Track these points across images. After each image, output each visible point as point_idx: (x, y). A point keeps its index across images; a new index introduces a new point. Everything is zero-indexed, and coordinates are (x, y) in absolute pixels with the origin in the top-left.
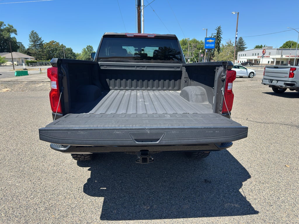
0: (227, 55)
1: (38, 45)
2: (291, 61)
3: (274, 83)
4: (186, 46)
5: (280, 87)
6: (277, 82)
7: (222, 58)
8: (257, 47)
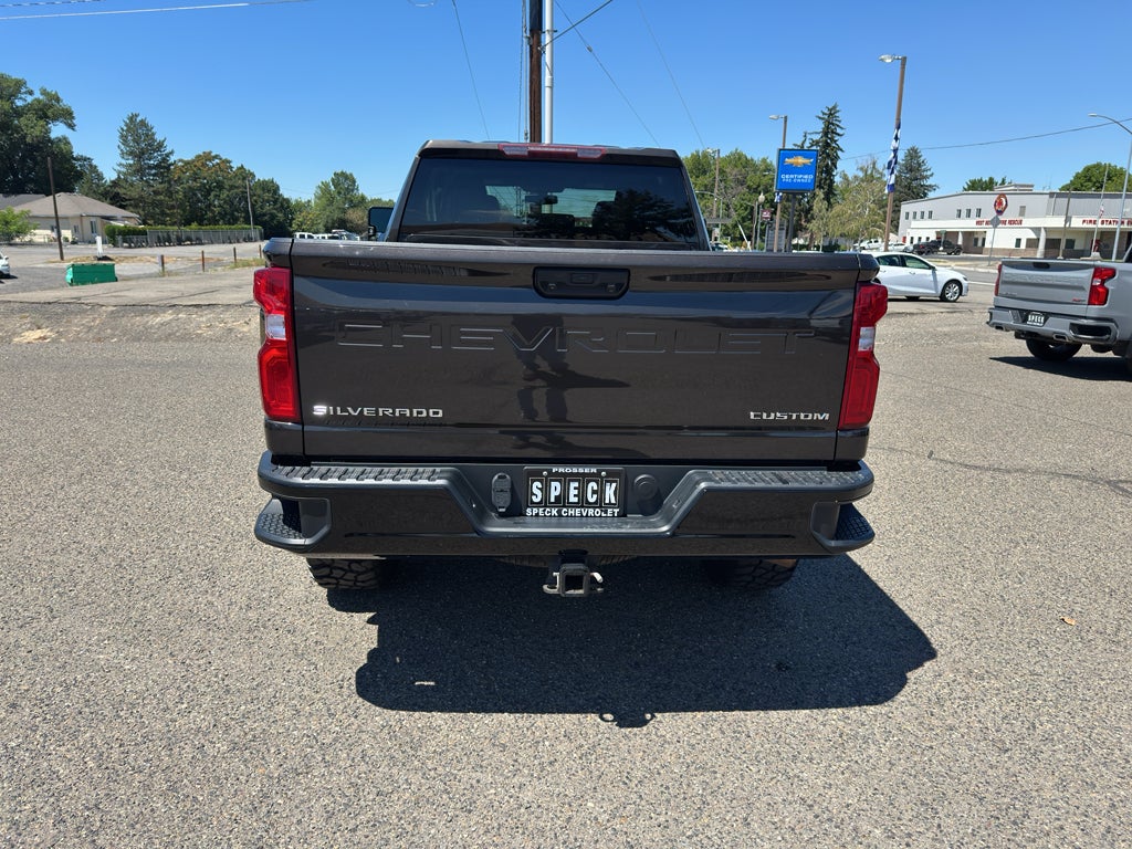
0: (860, 215)
1: (150, 167)
2: (1103, 241)
3: (1035, 323)
4: (705, 180)
5: (1057, 337)
6: (1045, 321)
7: (843, 224)
8: (976, 186)
